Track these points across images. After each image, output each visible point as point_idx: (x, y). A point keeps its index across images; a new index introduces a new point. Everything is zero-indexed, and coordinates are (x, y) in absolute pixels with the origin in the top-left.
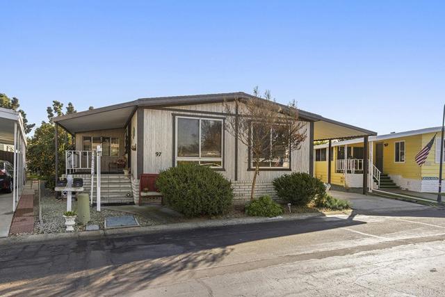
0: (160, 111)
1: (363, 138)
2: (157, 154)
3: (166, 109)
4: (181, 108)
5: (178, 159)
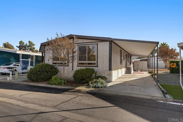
2: (48, 60)
5: (53, 62)
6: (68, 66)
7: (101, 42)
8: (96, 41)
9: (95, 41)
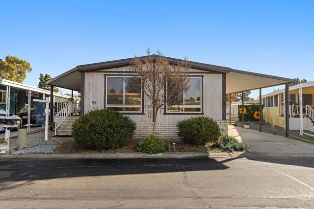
0: (96, 73)
1: (285, 85)
2: (93, 102)
3: (100, 72)
4: (110, 70)
5: (107, 106)
6: (143, 113)
7: (209, 73)
8: (200, 71)
9: (198, 71)
